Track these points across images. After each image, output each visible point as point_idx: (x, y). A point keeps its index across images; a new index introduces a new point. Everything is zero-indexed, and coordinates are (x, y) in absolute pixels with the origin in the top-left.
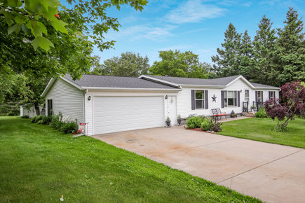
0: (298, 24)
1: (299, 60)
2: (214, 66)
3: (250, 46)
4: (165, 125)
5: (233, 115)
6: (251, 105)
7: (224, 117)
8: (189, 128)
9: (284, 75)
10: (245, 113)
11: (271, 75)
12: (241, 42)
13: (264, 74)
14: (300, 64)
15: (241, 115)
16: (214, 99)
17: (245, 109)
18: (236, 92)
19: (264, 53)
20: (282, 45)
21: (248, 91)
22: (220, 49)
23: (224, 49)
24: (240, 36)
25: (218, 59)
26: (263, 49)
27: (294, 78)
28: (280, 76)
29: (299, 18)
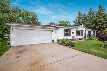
0: (103, 9)
1: (104, 21)
2: (74, 24)
3: (86, 17)
4: (52, 42)
5: (80, 39)
6: (87, 35)
7: (77, 40)
8: (60, 44)
9: (98, 26)
10: (85, 38)
11: (93, 26)
12: (83, 16)
13: (91, 26)
14: (104, 22)
15: (83, 39)
16: (73, 33)
17: (85, 37)
18: (81, 31)
19: (91, 19)
20: (97, 16)
21: (86, 31)
22: (76, 19)
23: (77, 19)
24: (82, 15)
25: (75, 22)
26: (90, 18)
27: (102, 27)
28: (96, 26)
29: (103, 7)
